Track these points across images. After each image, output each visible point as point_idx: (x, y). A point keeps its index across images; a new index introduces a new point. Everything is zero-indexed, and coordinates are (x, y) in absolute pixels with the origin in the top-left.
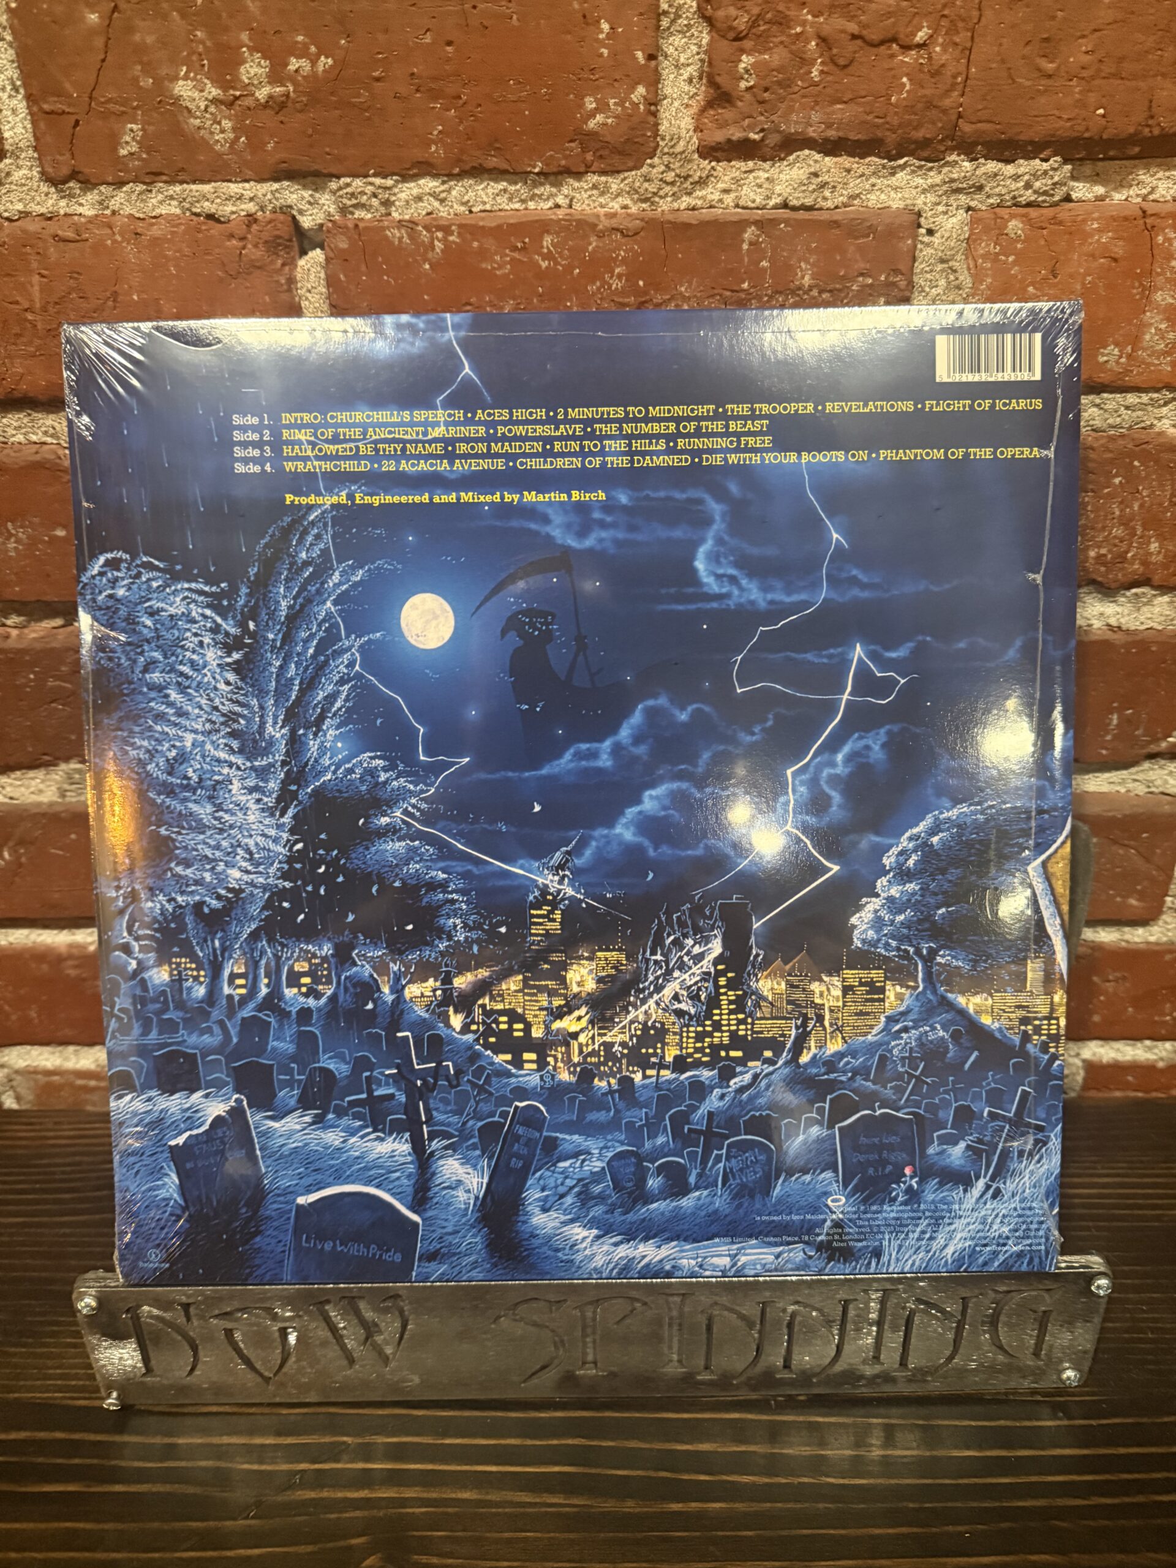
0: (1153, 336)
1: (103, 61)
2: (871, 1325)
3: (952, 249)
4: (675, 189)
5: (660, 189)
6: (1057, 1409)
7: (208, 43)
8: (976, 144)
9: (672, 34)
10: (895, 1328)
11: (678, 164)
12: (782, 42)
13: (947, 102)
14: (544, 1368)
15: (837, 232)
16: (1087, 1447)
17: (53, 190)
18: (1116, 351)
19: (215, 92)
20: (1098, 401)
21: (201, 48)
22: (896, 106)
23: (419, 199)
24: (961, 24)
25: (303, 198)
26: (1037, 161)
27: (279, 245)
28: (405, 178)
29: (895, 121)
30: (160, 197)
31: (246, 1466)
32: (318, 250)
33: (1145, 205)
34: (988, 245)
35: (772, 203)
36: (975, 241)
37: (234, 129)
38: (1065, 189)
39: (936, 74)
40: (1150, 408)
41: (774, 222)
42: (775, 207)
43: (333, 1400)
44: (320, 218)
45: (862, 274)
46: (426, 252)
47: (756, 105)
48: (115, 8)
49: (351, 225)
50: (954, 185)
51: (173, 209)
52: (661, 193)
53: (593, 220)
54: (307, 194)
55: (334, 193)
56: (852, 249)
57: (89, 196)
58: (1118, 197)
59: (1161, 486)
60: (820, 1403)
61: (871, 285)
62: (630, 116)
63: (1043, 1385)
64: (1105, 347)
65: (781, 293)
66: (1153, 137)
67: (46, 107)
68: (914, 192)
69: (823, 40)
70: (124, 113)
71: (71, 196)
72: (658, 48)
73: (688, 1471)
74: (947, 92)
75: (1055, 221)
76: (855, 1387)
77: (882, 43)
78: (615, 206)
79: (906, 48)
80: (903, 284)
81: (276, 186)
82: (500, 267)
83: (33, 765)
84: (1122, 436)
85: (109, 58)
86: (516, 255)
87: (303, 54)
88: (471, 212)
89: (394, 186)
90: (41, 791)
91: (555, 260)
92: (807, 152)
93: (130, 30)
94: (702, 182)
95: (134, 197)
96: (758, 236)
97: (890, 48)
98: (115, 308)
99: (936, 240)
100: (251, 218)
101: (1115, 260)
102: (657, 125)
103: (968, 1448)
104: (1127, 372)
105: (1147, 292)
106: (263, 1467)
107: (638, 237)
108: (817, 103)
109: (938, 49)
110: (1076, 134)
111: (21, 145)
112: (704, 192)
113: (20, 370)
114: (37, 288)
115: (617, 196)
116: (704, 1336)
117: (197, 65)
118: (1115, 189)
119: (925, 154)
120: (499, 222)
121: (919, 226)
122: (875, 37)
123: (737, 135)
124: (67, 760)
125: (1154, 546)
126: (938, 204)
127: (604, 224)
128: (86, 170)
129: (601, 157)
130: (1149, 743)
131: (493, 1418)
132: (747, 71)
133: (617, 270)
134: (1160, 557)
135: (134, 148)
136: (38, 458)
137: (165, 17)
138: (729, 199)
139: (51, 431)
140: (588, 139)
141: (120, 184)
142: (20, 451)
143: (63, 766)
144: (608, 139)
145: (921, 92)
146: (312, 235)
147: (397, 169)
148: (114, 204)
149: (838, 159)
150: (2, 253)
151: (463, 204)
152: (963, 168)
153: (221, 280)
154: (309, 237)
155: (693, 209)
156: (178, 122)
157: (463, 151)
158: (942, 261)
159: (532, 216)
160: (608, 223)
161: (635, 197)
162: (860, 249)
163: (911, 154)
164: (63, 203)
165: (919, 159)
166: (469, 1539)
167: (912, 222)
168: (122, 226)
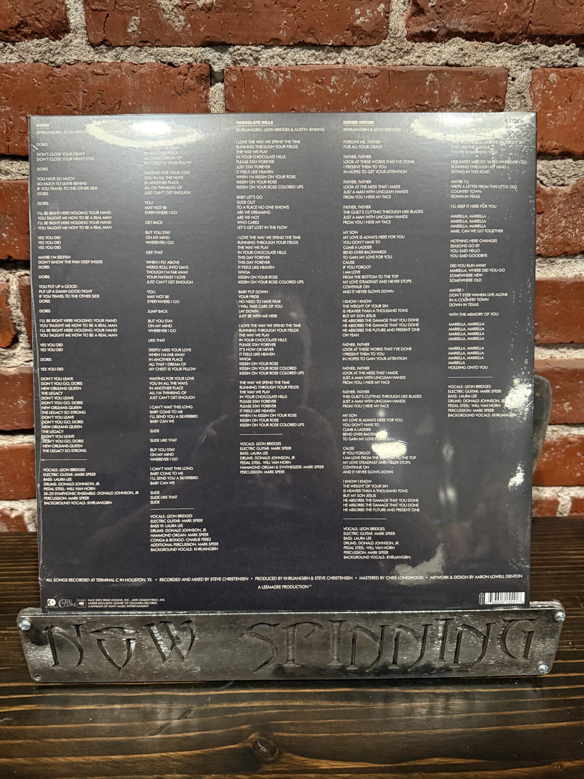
3: (523, 87)
4: (395, 55)
5: (388, 55)
8: (537, 36)
11: (397, 43)
13: (524, 15)
15: (471, 77)
17: (92, 49)
19: (177, 2)
22: (501, 17)
23: (272, 57)
25: (215, 56)
26: (564, 45)
27: (203, 79)
28: (267, 47)
29: (500, 24)
30: (146, 54)
32: (220, 83)
34: (540, 86)
35: (440, 63)
36: (534, 83)
37: (185, 20)
38: (575, 60)
39: (519, 2)
41: (441, 71)
42: (442, 65)
44: (223, 66)
45: (482, 98)
46: (274, 83)
47: (436, 15)
49: (238, 69)
50: (526, 56)
51: (152, 60)
52: (389, 57)
53: (356, 69)
54: (217, 54)
55: (231, 54)
56: (477, 86)
57: (110, 53)
61: (485, 104)
62: (376, 18)
65: (443, 107)
67: (93, 7)
68: (506, 59)
70: (131, 11)
71: (102, 53)
74: (525, 10)
75: (571, 74)
78: (366, 63)
80: (501, 103)
81: (203, 49)
82: (310, 92)
86: (318, 86)
88: (296, 64)
89: (261, 50)
91: (336, 88)
92: (458, 38)
94: (407, 52)
95: (133, 53)
96: (434, 78)
98: (119, 108)
99: (516, 82)
100: (190, 65)
102: (388, 23)
106: (191, 693)
107: (377, 78)
108: (464, 14)
110: (582, 32)
111: (78, 26)
112: (408, 57)
114: (81, 98)
115: (368, 58)
116: (351, 645)
119: (513, 41)
120: (311, 69)
121: (509, 76)
123: (426, 29)
126: (517, 65)
127: (361, 71)
128: (110, 39)
129: (361, 38)
133: (366, 94)
135: (135, 28)
138: (420, 61)
140: (355, 29)
141: (126, 47)
144: (365, 29)
145: (512, 10)
146: (218, 75)
147: (263, 42)
148: (123, 57)
149: (472, 42)
150: (65, 80)
151: (293, 60)
152: (530, 48)
153: (173, 95)
154: (217, 76)
155: (403, 65)
156: (158, 16)
157: (295, 34)
158: (519, 93)
159: (326, 67)
160: (363, 71)
161: (376, 58)
162: (481, 85)
163: (506, 41)
164: (97, 56)
165: (510, 43)
166: (302, 724)
167: (507, 73)
168: (127, 67)
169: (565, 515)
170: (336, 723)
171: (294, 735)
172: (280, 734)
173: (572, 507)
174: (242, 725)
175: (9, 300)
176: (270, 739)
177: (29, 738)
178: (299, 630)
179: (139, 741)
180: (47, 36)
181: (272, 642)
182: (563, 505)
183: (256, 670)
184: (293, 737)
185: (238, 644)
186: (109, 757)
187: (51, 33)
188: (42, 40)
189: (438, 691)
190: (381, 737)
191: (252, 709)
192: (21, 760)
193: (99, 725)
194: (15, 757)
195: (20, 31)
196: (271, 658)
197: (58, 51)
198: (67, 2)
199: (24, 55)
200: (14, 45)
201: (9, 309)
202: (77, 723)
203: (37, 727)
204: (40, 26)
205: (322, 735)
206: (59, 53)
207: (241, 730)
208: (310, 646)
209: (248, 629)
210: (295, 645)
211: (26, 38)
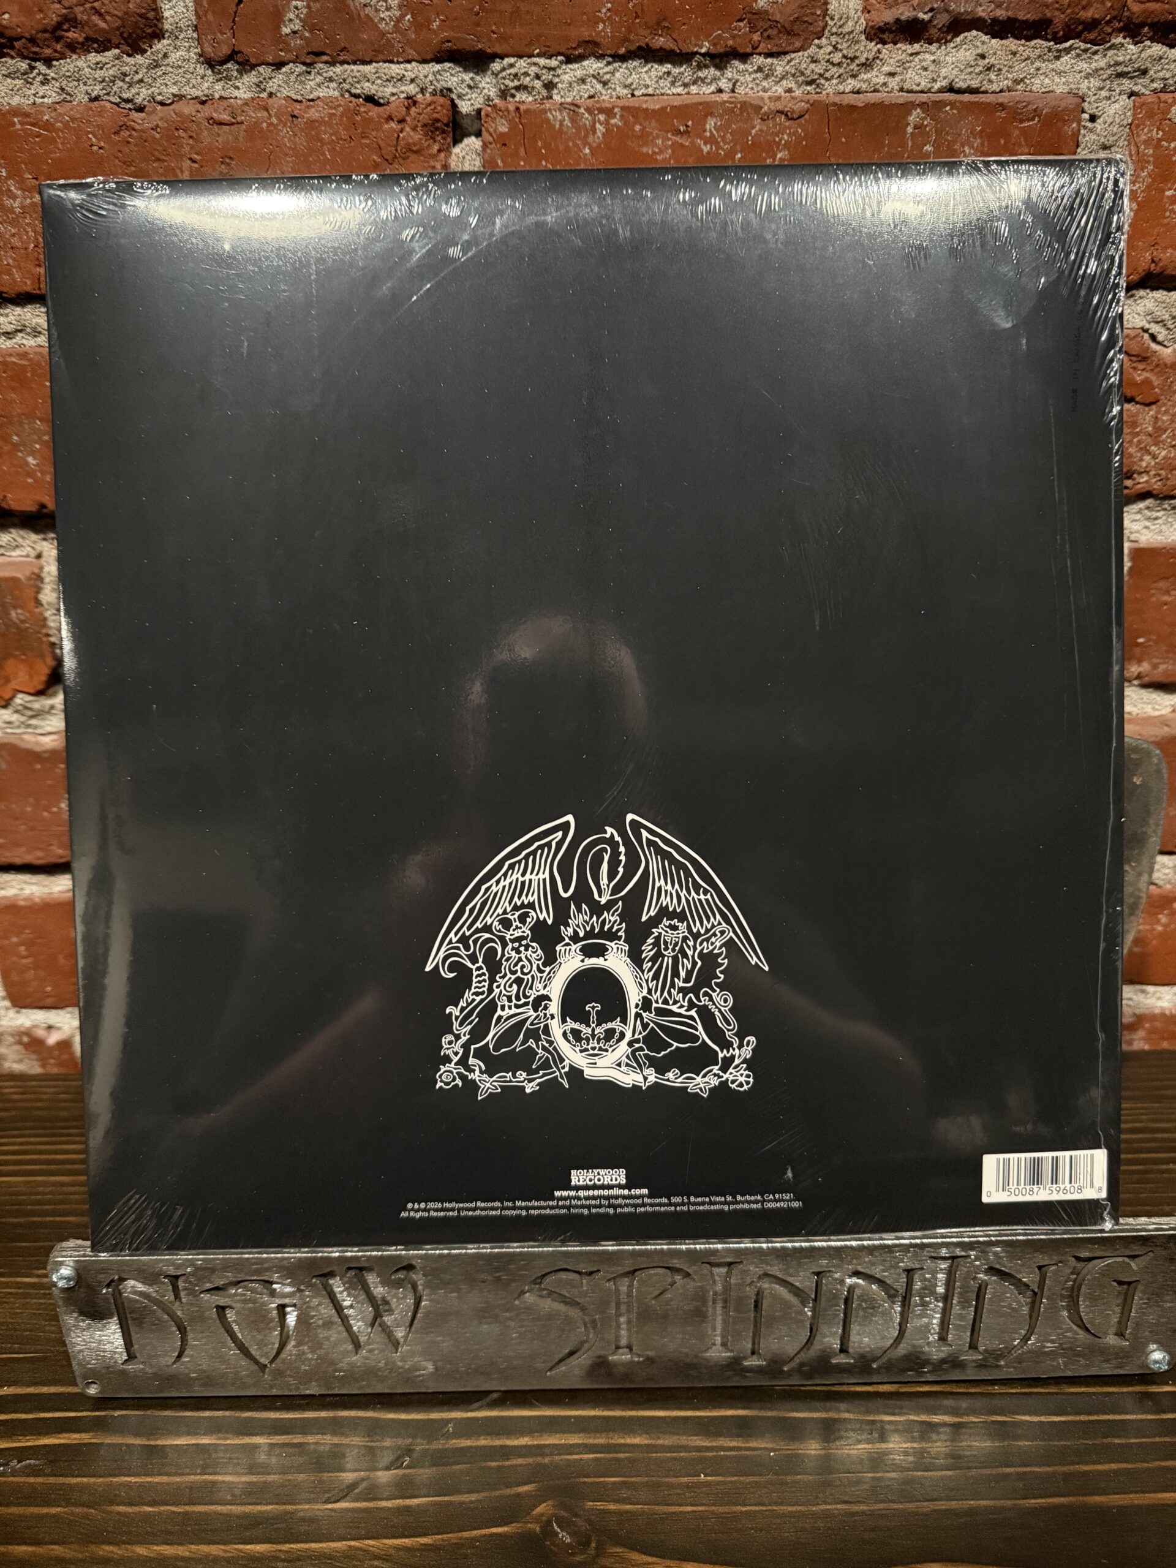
3: (1114, 135)
4: (841, 71)
5: (826, 70)
8: (1143, 25)
10: (964, 1303)
11: (845, 45)
15: (1003, 114)
17: (209, 72)
23: (583, 81)
25: (463, 81)
27: (437, 129)
28: (569, 60)
30: (319, 79)
32: (473, 138)
35: (937, 86)
36: (1138, 126)
37: (400, 7)
41: (939, 105)
42: (940, 91)
44: (479, 102)
46: (586, 136)
49: (512, 108)
50: (1120, 69)
51: (331, 91)
52: (828, 75)
53: (755, 102)
54: (467, 77)
55: (497, 75)
56: (1016, 132)
57: (246, 78)
68: (1078, 76)
71: (228, 78)
78: (779, 90)
81: (438, 67)
82: (661, 152)
86: (678, 139)
88: (633, 95)
89: (559, 67)
91: (717, 143)
92: (974, 33)
94: (867, 65)
95: (293, 78)
96: (923, 119)
99: (1099, 125)
100: (411, 101)
102: (826, 3)
107: (802, 120)
111: (181, 24)
112: (869, 75)
114: (187, 173)
115: (781, 79)
119: (1092, 36)
120: (663, 104)
121: (1083, 112)
123: (905, 13)
126: (1101, 89)
127: (769, 106)
128: (247, 50)
129: (768, 37)
133: (779, 156)
135: (297, 26)
138: (894, 83)
140: (756, 18)
141: (279, 65)
144: (778, 17)
146: (469, 121)
147: (563, 50)
148: (272, 86)
149: (1004, 41)
150: (154, 137)
151: (625, 86)
152: (1129, 51)
153: (376, 164)
154: (466, 123)
155: (858, 92)
157: (629, 31)
158: (1105, 147)
159: (696, 99)
160: (773, 108)
161: (800, 79)
162: (1024, 132)
163: (1077, 36)
164: (218, 87)
165: (1086, 43)
166: (646, 1484)
167: (1079, 105)
168: (280, 107)
170: (718, 1483)
171: (628, 1507)
172: (600, 1505)
174: (518, 1485)
175: (41, 597)
176: (576, 1515)
177: (75, 1505)
178: (641, 1282)
179: (301, 1514)
180: (117, 47)
181: (583, 1309)
183: (551, 1369)
184: (627, 1512)
185: (512, 1314)
186: (241, 1547)
187: (125, 39)
188: (107, 54)
189: (937, 1419)
190: (813, 1515)
191: (539, 1450)
192: (57, 1550)
193: (220, 1478)
194: (46, 1544)
195: (62, 37)
196: (582, 1343)
197: (140, 76)
199: (70, 87)
200: (49, 66)
201: (41, 614)
202: (176, 1474)
203: (92, 1480)
204: (103, 25)
205: (690, 1509)
206: (141, 81)
207: (518, 1495)
208: (665, 1316)
209: (534, 1282)
210: (634, 1316)
211: (74, 51)
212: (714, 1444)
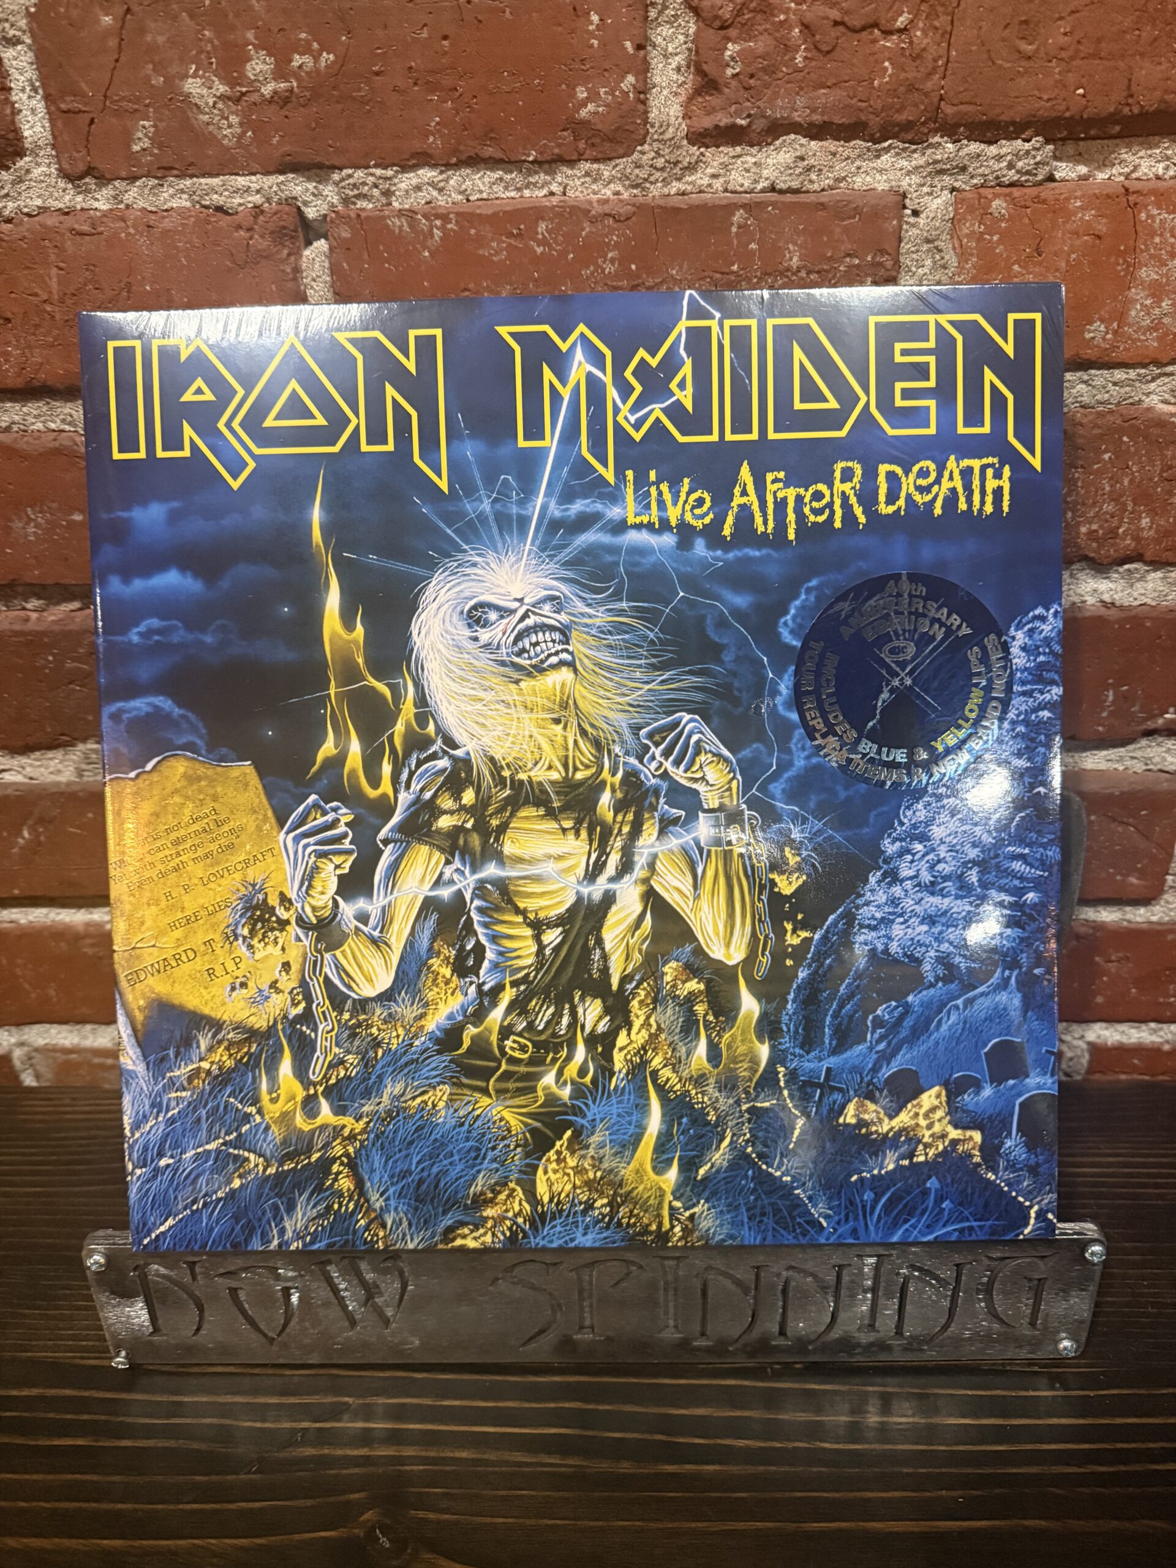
0: (1138, 312)
1: (117, 61)
2: (865, 1291)
3: (937, 229)
4: (665, 175)
5: (650, 175)
6: (1054, 1380)
7: (216, 42)
8: (960, 125)
9: (660, 25)
10: (889, 1296)
11: (667, 151)
12: (766, 30)
13: (929, 85)
14: (541, 1332)
15: (823, 213)
16: (1083, 1417)
17: (70, 186)
18: (1102, 328)
19: (222, 89)
20: (1086, 378)
21: (209, 47)
22: (879, 90)
23: (418, 188)
24: (940, 9)
25: (307, 190)
26: (1019, 141)
27: (285, 235)
28: (405, 168)
29: (879, 104)
30: (171, 191)
31: (249, 1424)
32: (323, 241)
33: (1127, 183)
34: (972, 225)
35: (759, 187)
36: (959, 221)
37: (241, 124)
38: (1047, 168)
39: (917, 57)
40: (1138, 384)
41: (760, 205)
42: (763, 191)
43: (335, 1361)
44: (324, 209)
45: (849, 255)
46: (425, 238)
47: (742, 91)
48: (128, 10)
49: (353, 215)
50: (938, 166)
51: (184, 202)
52: (652, 179)
53: (586, 206)
54: (311, 186)
55: (336, 184)
56: (838, 230)
57: (104, 191)
58: (1101, 176)
59: (1151, 461)
60: (815, 1370)
61: (858, 266)
62: (620, 104)
63: (1039, 1355)
64: (1091, 323)
65: (770, 274)
66: (1133, 117)
67: (63, 106)
68: (899, 174)
69: (806, 27)
70: (136, 110)
71: (88, 191)
72: (647, 38)
73: (682, 1435)
74: (929, 75)
75: (1037, 200)
76: (851, 1355)
77: (863, 29)
78: (609, 193)
79: (887, 33)
80: (889, 264)
81: (281, 178)
82: (497, 253)
83: (52, 745)
84: (1111, 412)
85: (123, 59)
86: (512, 241)
87: (306, 50)
88: (468, 200)
89: (395, 177)
90: (59, 771)
91: (549, 245)
92: (792, 136)
93: (142, 31)
94: (691, 168)
95: (146, 191)
96: (747, 219)
97: (871, 33)
98: (129, 298)
99: (921, 220)
100: (258, 209)
101: (1099, 237)
102: (646, 112)
103: (964, 1416)
104: (1114, 348)
105: (1132, 269)
106: (267, 1425)
107: (630, 222)
108: (802, 89)
109: (919, 33)
110: (1055, 114)
111: (40, 143)
112: (694, 178)
113: (40, 360)
114: (54, 280)
115: (609, 183)
116: (700, 1301)
117: (205, 62)
118: (1099, 168)
119: (909, 137)
120: (496, 209)
121: (904, 207)
122: (857, 23)
123: (724, 120)
124: (84, 740)
125: (1145, 522)
126: (923, 185)
127: (597, 209)
128: (100, 166)
129: (593, 145)
130: (1146, 719)
131: (490, 1381)
132: (733, 58)
133: (610, 255)
134: (1152, 533)
135: (146, 143)
136: (57, 444)
137: (175, 18)
138: (718, 184)
139: (69, 419)
140: (579, 128)
141: (133, 179)
142: (39, 438)
143: (81, 747)
144: (600, 127)
145: (903, 76)
146: (316, 226)
147: (397, 160)
148: (128, 198)
149: (823, 143)
150: (22, 247)
151: (461, 193)
152: (946, 149)
153: (230, 270)
154: (314, 227)
155: (683, 194)
156: (188, 118)
157: (459, 141)
158: (928, 241)
159: (527, 203)
160: (601, 209)
161: (627, 183)
162: (846, 230)
163: (895, 136)
164: (79, 198)
165: (904, 142)
166: (466, 1496)
167: (897, 203)
168: (135, 219)
169: (1079, 1078)
170: (529, 1497)
171: (447, 1517)
172: (421, 1514)
173: (1090, 1062)
174: (352, 1492)
176: (400, 1523)
179: (155, 1513)
182: (1071, 1059)
184: (444, 1521)
191: (376, 1460)
193: (89, 1477)
197: (5, 191)
198: (14, 98)
202: (50, 1473)
206: (7, 195)
207: (348, 1502)
212: (534, 1460)
